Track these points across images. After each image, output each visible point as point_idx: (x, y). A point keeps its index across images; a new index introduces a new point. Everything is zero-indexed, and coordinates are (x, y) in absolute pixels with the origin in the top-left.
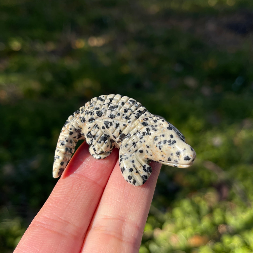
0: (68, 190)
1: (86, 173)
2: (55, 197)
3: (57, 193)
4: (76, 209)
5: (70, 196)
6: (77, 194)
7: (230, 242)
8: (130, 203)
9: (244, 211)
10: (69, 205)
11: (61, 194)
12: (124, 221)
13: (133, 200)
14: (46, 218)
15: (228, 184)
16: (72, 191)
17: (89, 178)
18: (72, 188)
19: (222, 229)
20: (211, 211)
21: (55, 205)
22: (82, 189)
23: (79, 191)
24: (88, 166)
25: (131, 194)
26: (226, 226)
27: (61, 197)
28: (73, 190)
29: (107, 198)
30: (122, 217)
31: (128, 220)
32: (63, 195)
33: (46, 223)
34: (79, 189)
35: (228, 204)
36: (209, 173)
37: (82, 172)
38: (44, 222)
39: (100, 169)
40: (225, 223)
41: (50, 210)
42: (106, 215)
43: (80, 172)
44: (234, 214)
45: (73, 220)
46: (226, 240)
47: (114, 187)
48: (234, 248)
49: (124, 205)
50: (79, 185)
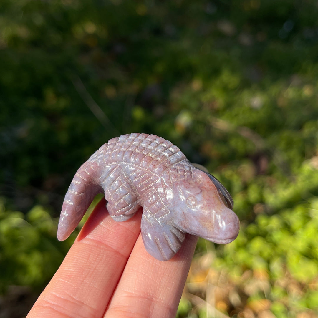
0: (83, 262)
1: (106, 239)
2: (67, 270)
3: (69, 265)
4: (93, 286)
5: (86, 269)
6: (95, 267)
7: (268, 224)
8: (161, 278)
9: (286, 188)
10: (84, 280)
11: (74, 266)
12: (152, 301)
13: (164, 274)
14: (56, 297)
15: (268, 154)
16: (88, 263)
17: (110, 245)
18: (88, 259)
19: (258, 209)
20: (245, 188)
21: (66, 281)
22: (101, 260)
23: (97, 263)
24: (109, 230)
25: (163, 267)
26: (263, 205)
27: (74, 270)
28: (90, 262)
29: (132, 270)
30: (150, 295)
31: (158, 298)
32: (77, 269)
33: (55, 304)
34: (97, 260)
35: (266, 179)
36: (245, 141)
37: (101, 239)
38: (53, 303)
39: (124, 234)
40: (262, 201)
41: (60, 287)
42: (130, 292)
43: (99, 238)
44: (273, 191)
45: (88, 300)
46: (262, 221)
47: (142, 257)
48: (272, 230)
49: (153, 280)
50: (97, 256)
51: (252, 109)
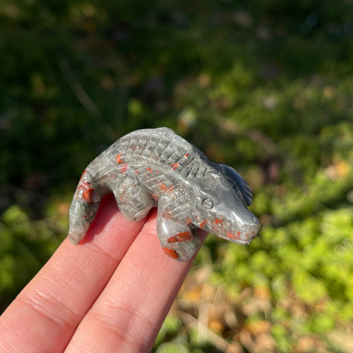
51: (264, 110)
